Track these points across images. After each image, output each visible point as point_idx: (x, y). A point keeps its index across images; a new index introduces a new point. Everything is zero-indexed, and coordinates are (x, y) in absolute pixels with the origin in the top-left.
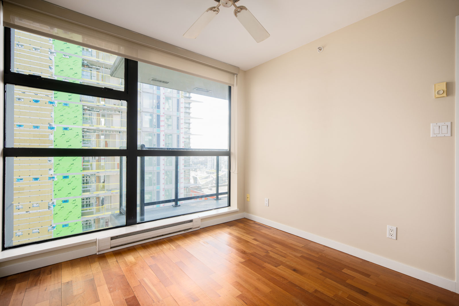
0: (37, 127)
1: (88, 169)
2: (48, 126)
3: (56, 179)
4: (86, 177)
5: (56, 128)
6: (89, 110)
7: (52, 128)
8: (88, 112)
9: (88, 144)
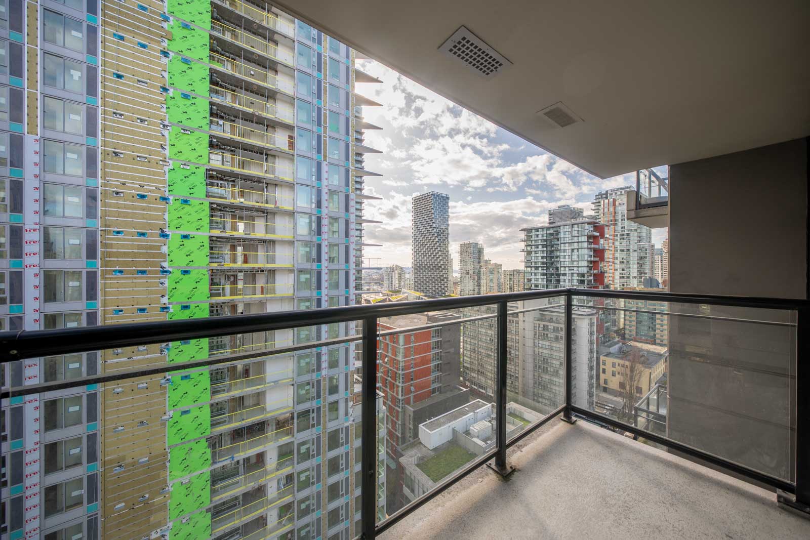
0: (143, 234)
1: (218, 295)
2: (160, 232)
3: (171, 310)
4: (217, 307)
5: (170, 235)
6: (220, 210)
7: (164, 235)
8: (219, 213)
9: (218, 258)
